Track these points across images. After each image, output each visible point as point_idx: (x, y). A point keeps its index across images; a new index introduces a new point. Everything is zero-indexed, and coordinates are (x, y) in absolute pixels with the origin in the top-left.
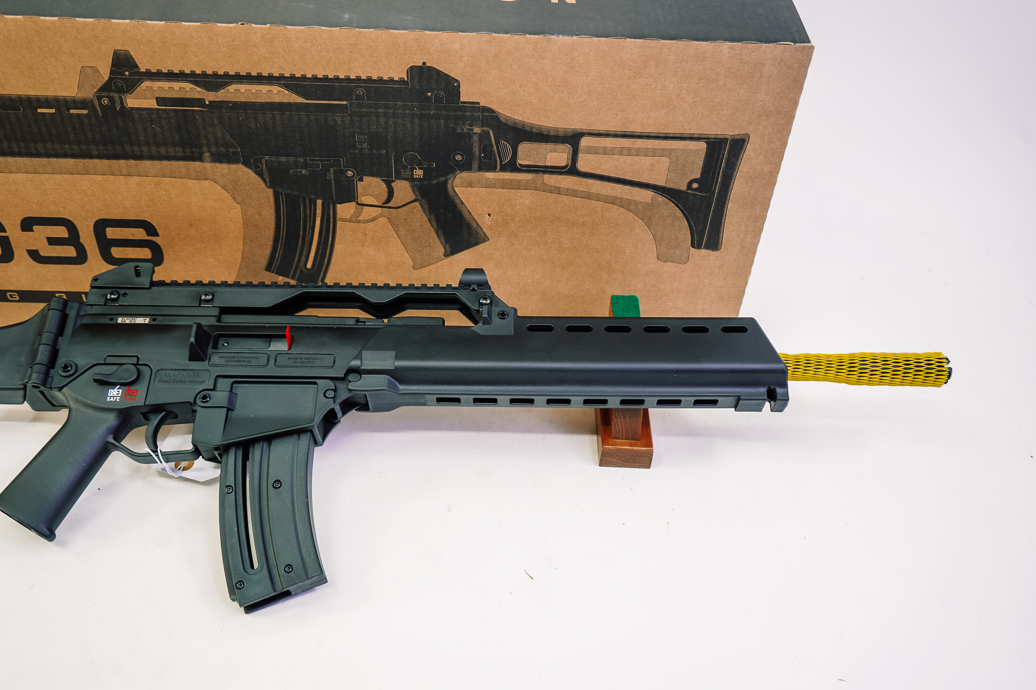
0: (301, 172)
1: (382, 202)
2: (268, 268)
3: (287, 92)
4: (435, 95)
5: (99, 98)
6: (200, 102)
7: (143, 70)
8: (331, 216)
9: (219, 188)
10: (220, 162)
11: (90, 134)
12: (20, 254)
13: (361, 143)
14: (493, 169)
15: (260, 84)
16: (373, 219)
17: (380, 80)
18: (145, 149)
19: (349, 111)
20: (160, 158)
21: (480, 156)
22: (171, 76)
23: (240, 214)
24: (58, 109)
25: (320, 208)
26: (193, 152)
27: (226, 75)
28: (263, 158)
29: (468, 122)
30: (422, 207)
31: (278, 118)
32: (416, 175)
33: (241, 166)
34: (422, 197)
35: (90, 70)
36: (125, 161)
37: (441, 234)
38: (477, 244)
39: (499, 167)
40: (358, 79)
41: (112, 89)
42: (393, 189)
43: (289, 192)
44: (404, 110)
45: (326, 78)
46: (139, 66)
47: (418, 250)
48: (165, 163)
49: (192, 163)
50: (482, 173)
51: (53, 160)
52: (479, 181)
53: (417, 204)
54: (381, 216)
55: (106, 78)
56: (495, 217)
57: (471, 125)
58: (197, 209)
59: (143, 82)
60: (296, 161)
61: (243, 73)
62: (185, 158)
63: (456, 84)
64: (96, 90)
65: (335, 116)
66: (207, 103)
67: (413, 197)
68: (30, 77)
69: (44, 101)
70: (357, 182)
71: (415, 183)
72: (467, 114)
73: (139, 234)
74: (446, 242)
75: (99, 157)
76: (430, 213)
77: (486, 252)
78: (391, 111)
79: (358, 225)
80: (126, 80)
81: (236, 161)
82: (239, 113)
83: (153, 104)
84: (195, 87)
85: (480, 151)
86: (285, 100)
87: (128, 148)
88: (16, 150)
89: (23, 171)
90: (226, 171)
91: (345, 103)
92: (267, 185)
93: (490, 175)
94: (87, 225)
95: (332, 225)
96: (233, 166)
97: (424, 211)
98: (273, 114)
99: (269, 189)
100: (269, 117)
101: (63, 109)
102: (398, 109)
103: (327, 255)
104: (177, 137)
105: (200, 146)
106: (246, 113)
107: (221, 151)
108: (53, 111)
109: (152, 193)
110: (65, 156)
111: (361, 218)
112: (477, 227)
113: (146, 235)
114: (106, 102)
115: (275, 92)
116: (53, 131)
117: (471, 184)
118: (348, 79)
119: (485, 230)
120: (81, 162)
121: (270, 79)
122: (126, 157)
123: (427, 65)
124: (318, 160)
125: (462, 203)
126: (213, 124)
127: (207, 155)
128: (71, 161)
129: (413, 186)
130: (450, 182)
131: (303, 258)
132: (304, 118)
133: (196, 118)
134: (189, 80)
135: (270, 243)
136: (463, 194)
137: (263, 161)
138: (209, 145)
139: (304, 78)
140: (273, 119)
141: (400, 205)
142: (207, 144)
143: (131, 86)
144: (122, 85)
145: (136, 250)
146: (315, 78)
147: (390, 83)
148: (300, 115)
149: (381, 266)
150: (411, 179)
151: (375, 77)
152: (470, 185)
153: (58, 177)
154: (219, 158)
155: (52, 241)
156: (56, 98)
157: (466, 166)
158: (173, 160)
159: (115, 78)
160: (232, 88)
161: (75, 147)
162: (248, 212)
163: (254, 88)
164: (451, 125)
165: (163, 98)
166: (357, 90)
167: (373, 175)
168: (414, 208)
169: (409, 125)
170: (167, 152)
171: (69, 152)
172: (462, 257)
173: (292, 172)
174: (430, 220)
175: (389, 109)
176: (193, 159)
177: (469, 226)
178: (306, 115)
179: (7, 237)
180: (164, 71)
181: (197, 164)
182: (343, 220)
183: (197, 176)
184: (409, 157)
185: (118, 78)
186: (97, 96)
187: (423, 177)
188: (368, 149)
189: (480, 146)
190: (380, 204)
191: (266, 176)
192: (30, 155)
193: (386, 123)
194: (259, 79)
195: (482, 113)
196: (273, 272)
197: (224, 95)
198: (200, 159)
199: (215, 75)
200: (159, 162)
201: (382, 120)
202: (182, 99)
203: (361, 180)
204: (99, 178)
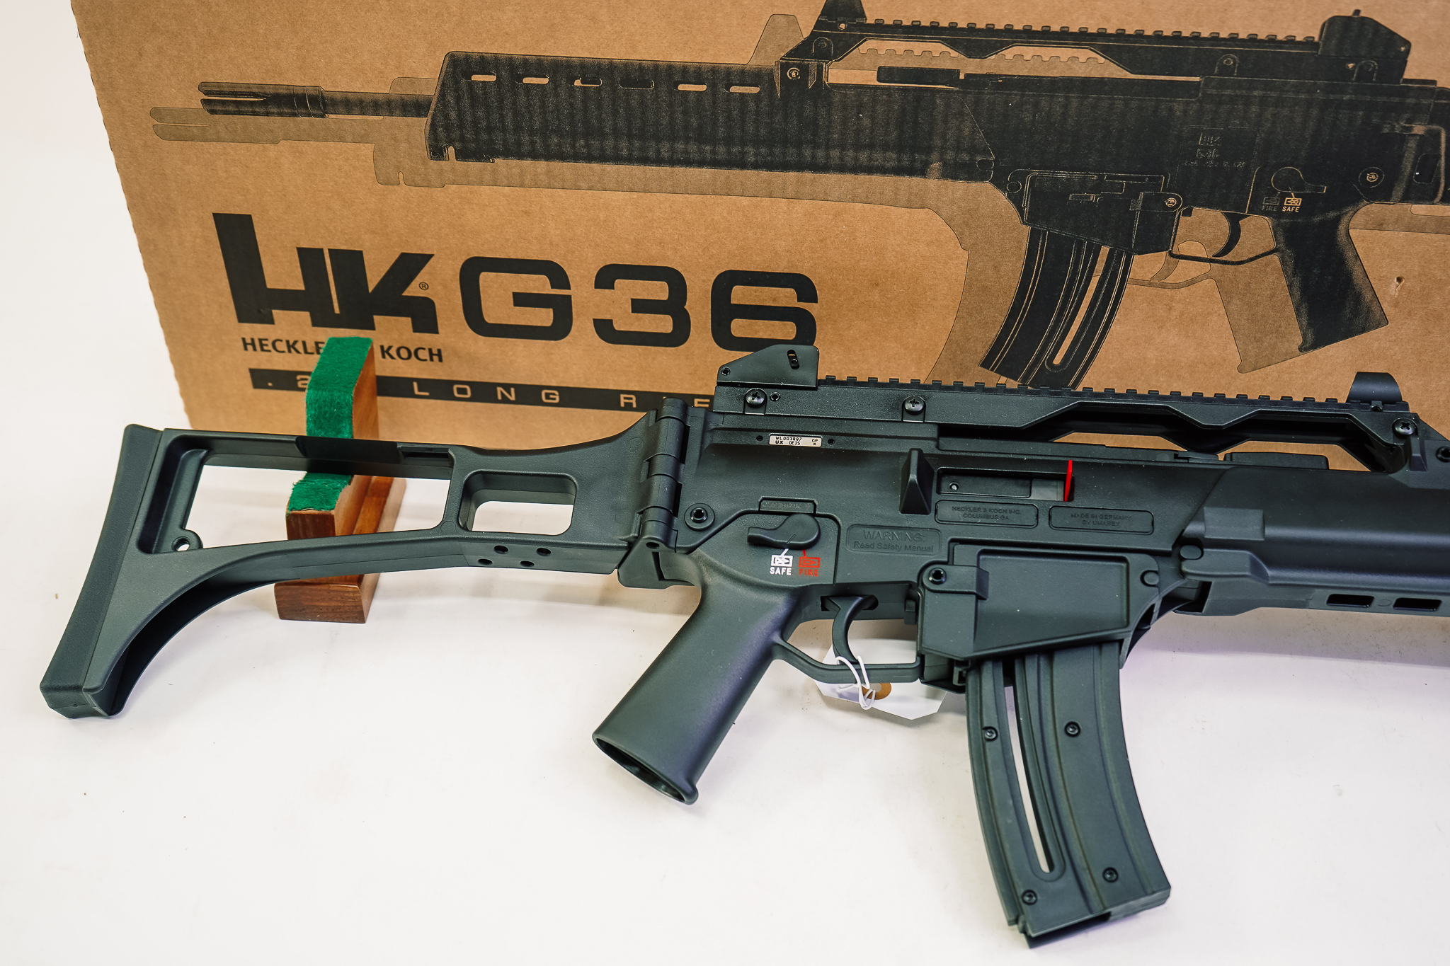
0: (1089, 197)
1: (1215, 252)
2: (986, 364)
3: (1102, 60)
4: (1361, 67)
5: (784, 67)
6: (949, 76)
7: (870, 20)
8: (1119, 276)
9: (941, 222)
10: (955, 178)
11: (751, 128)
12: (582, 326)
13: (1205, 149)
14: (1428, 198)
15: (1060, 45)
16: (1192, 282)
17: (1272, 40)
18: (835, 153)
19: (1200, 95)
20: (856, 169)
21: (1412, 174)
22: (916, 31)
23: (964, 267)
24: (713, 86)
25: (1103, 261)
26: (913, 161)
27: (1009, 31)
28: (1029, 173)
29: (1406, 116)
30: (1283, 262)
31: (1075, 103)
32: (1287, 206)
33: (988, 186)
34: (1287, 246)
35: (783, 20)
36: (796, 174)
37: (1304, 310)
38: (1364, 330)
39: (1440, 195)
40: (1233, 39)
41: (811, 52)
42: (1239, 231)
43: (1057, 231)
44: (1298, 92)
45: (1177, 37)
46: (867, 14)
47: (1255, 338)
48: (863, 177)
49: (907, 178)
50: (1406, 206)
51: (679, 170)
52: (1397, 220)
53: (1275, 258)
54: (1206, 276)
55: (806, 34)
56: (1409, 284)
57: (1410, 121)
58: (892, 258)
59: (866, 40)
60: (1085, 178)
61: (1037, 27)
62: (898, 171)
63: (1403, 49)
64: (783, 54)
65: (1175, 101)
66: (962, 77)
67: (1272, 246)
68: (683, 31)
69: (694, 72)
70: (1179, 217)
71: (1282, 221)
72: (1408, 101)
73: (786, 297)
74: (1310, 325)
75: (756, 166)
76: (1294, 274)
77: (1376, 344)
78: (1273, 94)
79: (1162, 291)
80: (837, 38)
81: (982, 178)
82: (1010, 94)
83: (870, 78)
84: (948, 49)
85: (1413, 167)
86: (1095, 74)
87: (807, 153)
88: (625, 153)
89: (626, 187)
90: (959, 194)
91: (1197, 79)
92: (1023, 219)
93: (1420, 209)
94: (704, 281)
95: (1115, 290)
96: (974, 185)
97: (1285, 271)
98: (1067, 98)
99: (1024, 226)
100: (1060, 102)
101: (720, 86)
102: (1288, 91)
103: (1094, 343)
104: (895, 134)
105: (928, 150)
106: (1023, 95)
107: (961, 159)
108: (703, 88)
109: (826, 228)
110: (701, 163)
111: (1170, 280)
112: (1371, 301)
113: (796, 300)
114: (794, 74)
115: (1082, 59)
116: (694, 121)
117: (1382, 225)
118: (1215, 39)
119: (1385, 306)
120: (723, 173)
121: (1081, 38)
122: (799, 167)
123: (1362, 14)
124: (1122, 178)
125: (1357, 257)
126: (961, 114)
127: (936, 165)
128: (707, 173)
129: (1278, 225)
130: (1344, 220)
131: (1051, 347)
132: (1119, 105)
133: (935, 102)
134: (942, 39)
135: (1002, 319)
136: (1363, 240)
137: (1029, 178)
138: (943, 150)
139: (1139, 36)
140: (1066, 106)
141: (1245, 258)
142: (942, 147)
143: (842, 47)
144: (829, 46)
145: (773, 326)
146: (1158, 37)
147: (1287, 46)
148: (1115, 99)
149: (1183, 364)
150: (1277, 214)
151: (1262, 36)
152: (1380, 226)
153: (679, 198)
154: (953, 172)
155: (640, 306)
156: (714, 67)
157: (1381, 194)
158: (877, 173)
159: (821, 34)
160: (1009, 53)
161: (721, 149)
162: (978, 266)
163: (1047, 52)
164: (1375, 121)
165: (891, 69)
166: (1225, 58)
167: (1210, 205)
168: (1267, 265)
169: (1298, 120)
170: (870, 159)
171: (709, 156)
172: (1331, 353)
173: (1072, 197)
174: (1290, 286)
175: (1271, 91)
176: (911, 171)
177: (1358, 298)
178: (1124, 100)
179: (569, 297)
180: (905, 23)
181: (916, 180)
182: (1138, 282)
183: (909, 201)
184: (1284, 175)
185: (826, 35)
186: (782, 65)
187: (1299, 210)
188: (1216, 160)
189: (1416, 158)
190: (1210, 256)
191: (1026, 203)
192: (644, 161)
193: (1260, 115)
194: (1063, 38)
195: (1437, 99)
196: (992, 370)
197: (993, 64)
198: (922, 172)
199: (990, 30)
200: (853, 175)
201: (1254, 109)
202: (922, 70)
203: (1188, 213)
204: (745, 201)
